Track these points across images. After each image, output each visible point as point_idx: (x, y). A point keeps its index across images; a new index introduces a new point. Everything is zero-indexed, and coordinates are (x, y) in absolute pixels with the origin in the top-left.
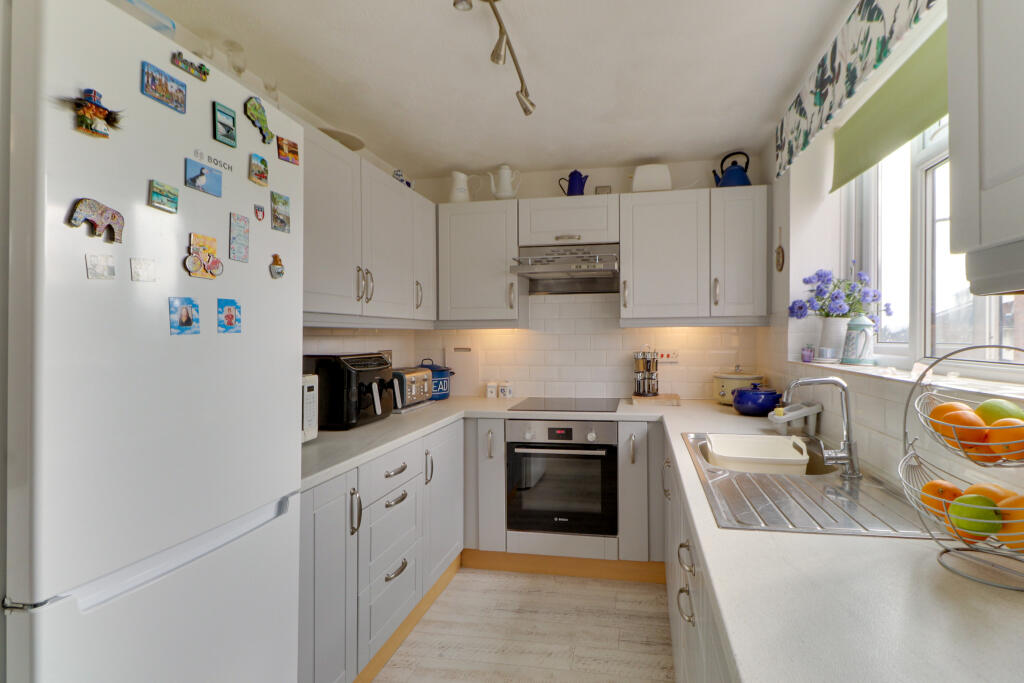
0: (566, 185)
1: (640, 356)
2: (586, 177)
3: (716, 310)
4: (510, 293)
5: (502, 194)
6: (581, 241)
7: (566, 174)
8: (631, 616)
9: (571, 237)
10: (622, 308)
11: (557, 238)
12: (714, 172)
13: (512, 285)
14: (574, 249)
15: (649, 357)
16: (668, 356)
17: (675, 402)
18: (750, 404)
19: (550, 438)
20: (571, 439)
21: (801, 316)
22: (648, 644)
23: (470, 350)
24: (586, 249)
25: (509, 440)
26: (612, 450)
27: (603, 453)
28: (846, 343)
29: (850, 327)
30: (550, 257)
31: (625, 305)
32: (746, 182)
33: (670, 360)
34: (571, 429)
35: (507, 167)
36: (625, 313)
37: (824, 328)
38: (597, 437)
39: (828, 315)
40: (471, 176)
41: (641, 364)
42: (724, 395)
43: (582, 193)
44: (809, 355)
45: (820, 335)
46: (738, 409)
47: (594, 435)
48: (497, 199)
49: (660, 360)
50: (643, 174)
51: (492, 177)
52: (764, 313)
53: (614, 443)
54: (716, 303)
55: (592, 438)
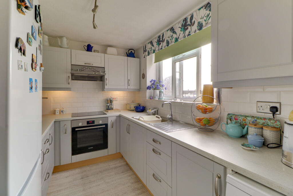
0: (86, 48)
1: (109, 99)
2: (93, 47)
3: (129, 87)
4: (69, 79)
5: (64, 46)
6: (93, 66)
7: (86, 44)
8: (115, 168)
9: (90, 64)
10: (105, 86)
11: (85, 64)
12: (126, 53)
13: (69, 77)
14: (90, 68)
15: (111, 99)
16: (115, 99)
17: (119, 111)
18: (139, 109)
19: (87, 124)
20: (94, 123)
21: (150, 89)
22: (123, 172)
23: (47, 98)
24: (94, 68)
25: (72, 127)
26: (106, 125)
27: (104, 126)
28: (159, 95)
29: (160, 92)
30: (83, 69)
31: (106, 85)
32: (134, 57)
33: (115, 100)
34: (94, 121)
35: (65, 38)
36: (106, 87)
37: (154, 92)
38: (102, 122)
39: (154, 89)
40: (49, 37)
41: (109, 101)
42: (130, 108)
43: (91, 51)
44: (152, 98)
45: (153, 94)
46: (136, 111)
47: (101, 121)
48: (61, 47)
49: (114, 100)
50: (109, 50)
51: (59, 39)
52: (139, 88)
53: (107, 123)
54: (129, 85)
55: (101, 122)
